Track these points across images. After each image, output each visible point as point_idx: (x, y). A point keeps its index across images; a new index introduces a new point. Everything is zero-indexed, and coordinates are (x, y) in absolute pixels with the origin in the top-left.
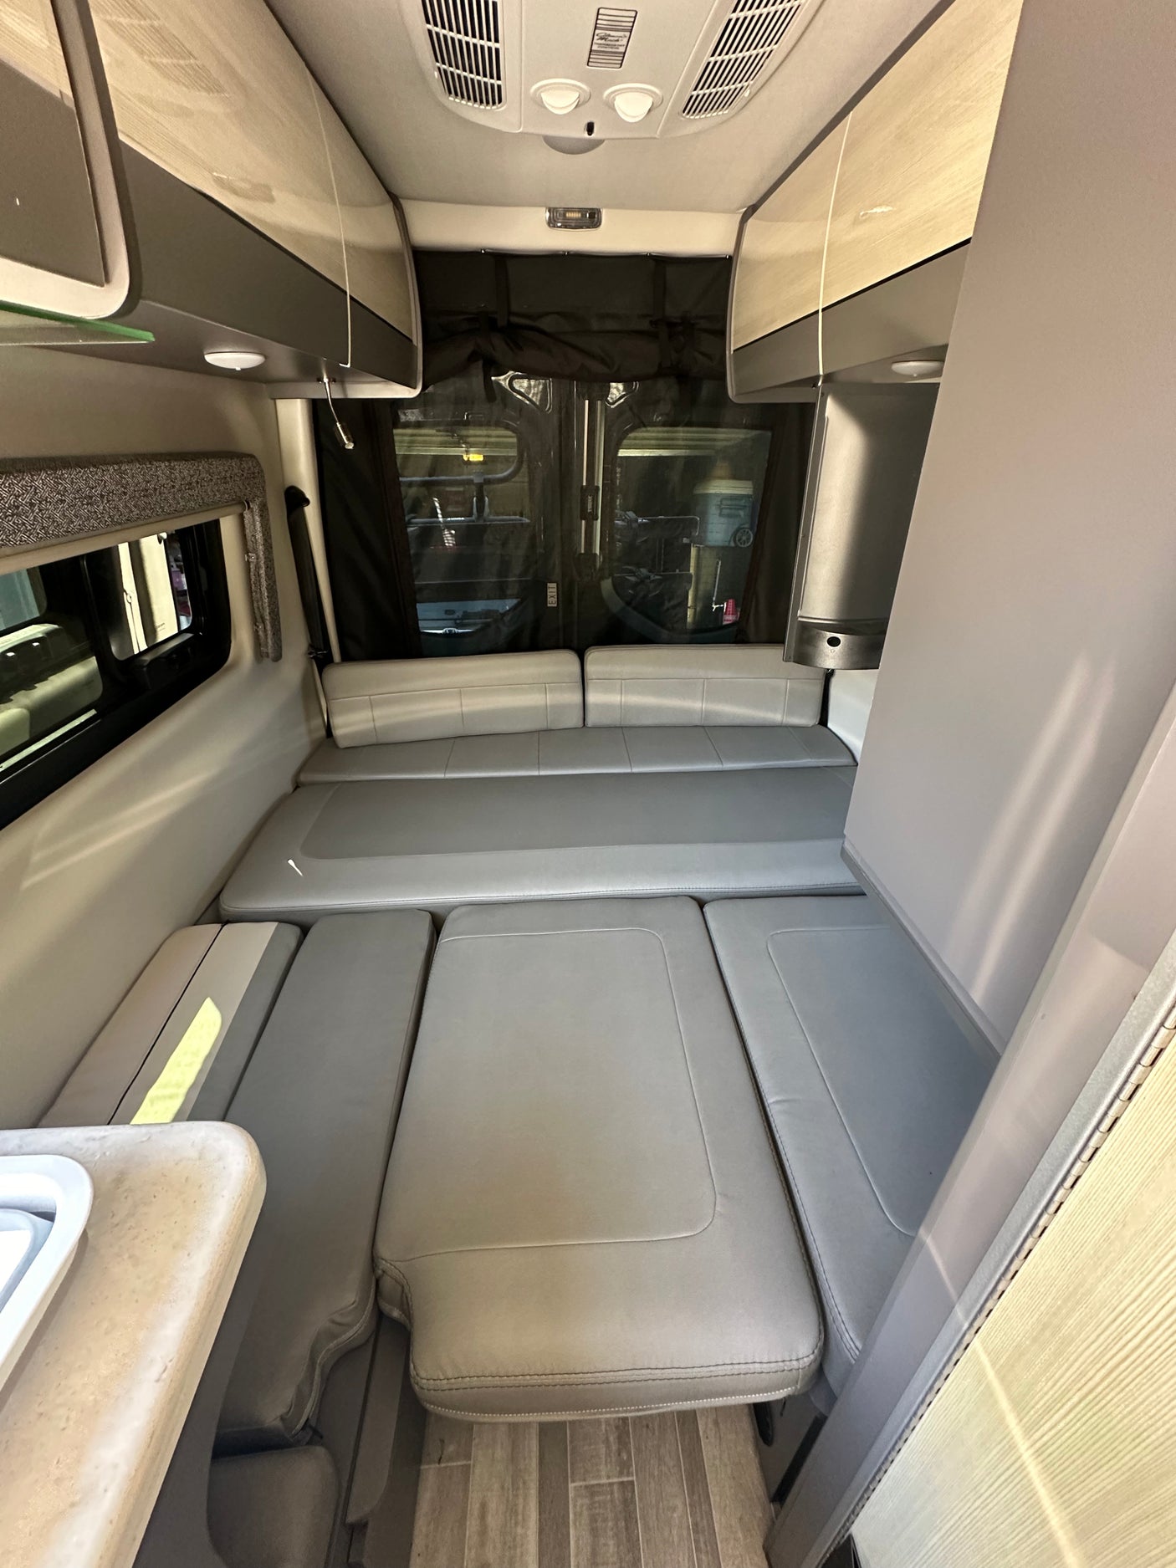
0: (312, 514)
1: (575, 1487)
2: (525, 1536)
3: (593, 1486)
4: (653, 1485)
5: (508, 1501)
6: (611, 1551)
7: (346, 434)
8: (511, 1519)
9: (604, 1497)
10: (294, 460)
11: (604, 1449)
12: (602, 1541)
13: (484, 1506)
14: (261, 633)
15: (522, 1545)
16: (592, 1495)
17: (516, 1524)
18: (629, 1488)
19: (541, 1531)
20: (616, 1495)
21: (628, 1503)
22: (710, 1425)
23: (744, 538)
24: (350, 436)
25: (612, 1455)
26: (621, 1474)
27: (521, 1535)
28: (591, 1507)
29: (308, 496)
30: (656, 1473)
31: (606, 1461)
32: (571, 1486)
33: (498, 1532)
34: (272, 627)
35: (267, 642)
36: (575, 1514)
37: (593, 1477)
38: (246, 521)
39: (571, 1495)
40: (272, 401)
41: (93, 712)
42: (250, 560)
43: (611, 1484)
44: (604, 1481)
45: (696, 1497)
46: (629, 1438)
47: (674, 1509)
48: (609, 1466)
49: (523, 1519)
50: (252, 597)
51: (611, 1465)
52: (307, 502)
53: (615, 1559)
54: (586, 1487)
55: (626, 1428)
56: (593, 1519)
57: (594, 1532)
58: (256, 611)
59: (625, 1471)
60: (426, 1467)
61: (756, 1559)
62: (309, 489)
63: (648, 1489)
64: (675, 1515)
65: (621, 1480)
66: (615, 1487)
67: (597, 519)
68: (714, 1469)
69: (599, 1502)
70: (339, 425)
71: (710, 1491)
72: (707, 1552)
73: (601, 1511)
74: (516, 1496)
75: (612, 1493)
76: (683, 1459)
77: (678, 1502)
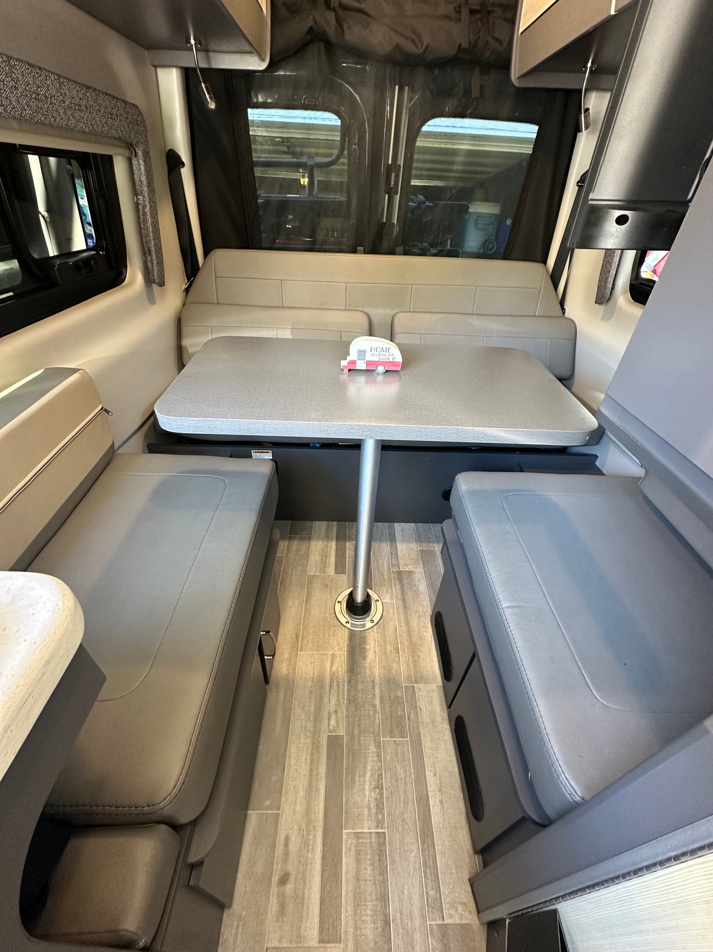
0: (186, 174)
1: (347, 833)
2: (313, 859)
3: (359, 833)
4: (398, 835)
5: (303, 837)
6: (369, 873)
7: (209, 94)
8: (305, 848)
9: (366, 840)
10: (172, 128)
11: (367, 812)
12: (363, 866)
13: (287, 839)
14: (149, 264)
15: (311, 864)
16: (358, 838)
17: (308, 851)
18: (382, 835)
19: (324, 857)
20: (373, 840)
21: (381, 845)
22: (437, 803)
23: (490, 247)
24: (212, 95)
25: (372, 815)
26: (377, 827)
27: (311, 858)
28: (357, 846)
29: (184, 160)
30: (400, 829)
31: (368, 819)
32: (344, 831)
33: (296, 855)
34: (156, 257)
35: (153, 270)
36: (346, 848)
37: (359, 828)
38: (134, 168)
39: (344, 837)
40: (153, 69)
41: (11, 294)
42: (139, 201)
43: (370, 833)
44: (366, 830)
45: (426, 846)
46: (384, 806)
47: (411, 851)
48: (370, 822)
49: (312, 849)
50: (141, 233)
51: (372, 822)
52: (183, 164)
53: (371, 878)
54: (354, 833)
55: (382, 800)
56: (358, 853)
57: (358, 861)
58: (145, 245)
59: (380, 826)
60: (252, 812)
61: (464, 886)
62: (184, 154)
63: (394, 838)
64: (412, 855)
65: (377, 831)
66: (373, 835)
67: (397, 194)
68: (439, 829)
69: (362, 843)
70: (203, 86)
71: (435, 842)
72: (432, 879)
73: (364, 848)
74: (309, 834)
75: (371, 838)
76: (419, 822)
77: (414, 848)
